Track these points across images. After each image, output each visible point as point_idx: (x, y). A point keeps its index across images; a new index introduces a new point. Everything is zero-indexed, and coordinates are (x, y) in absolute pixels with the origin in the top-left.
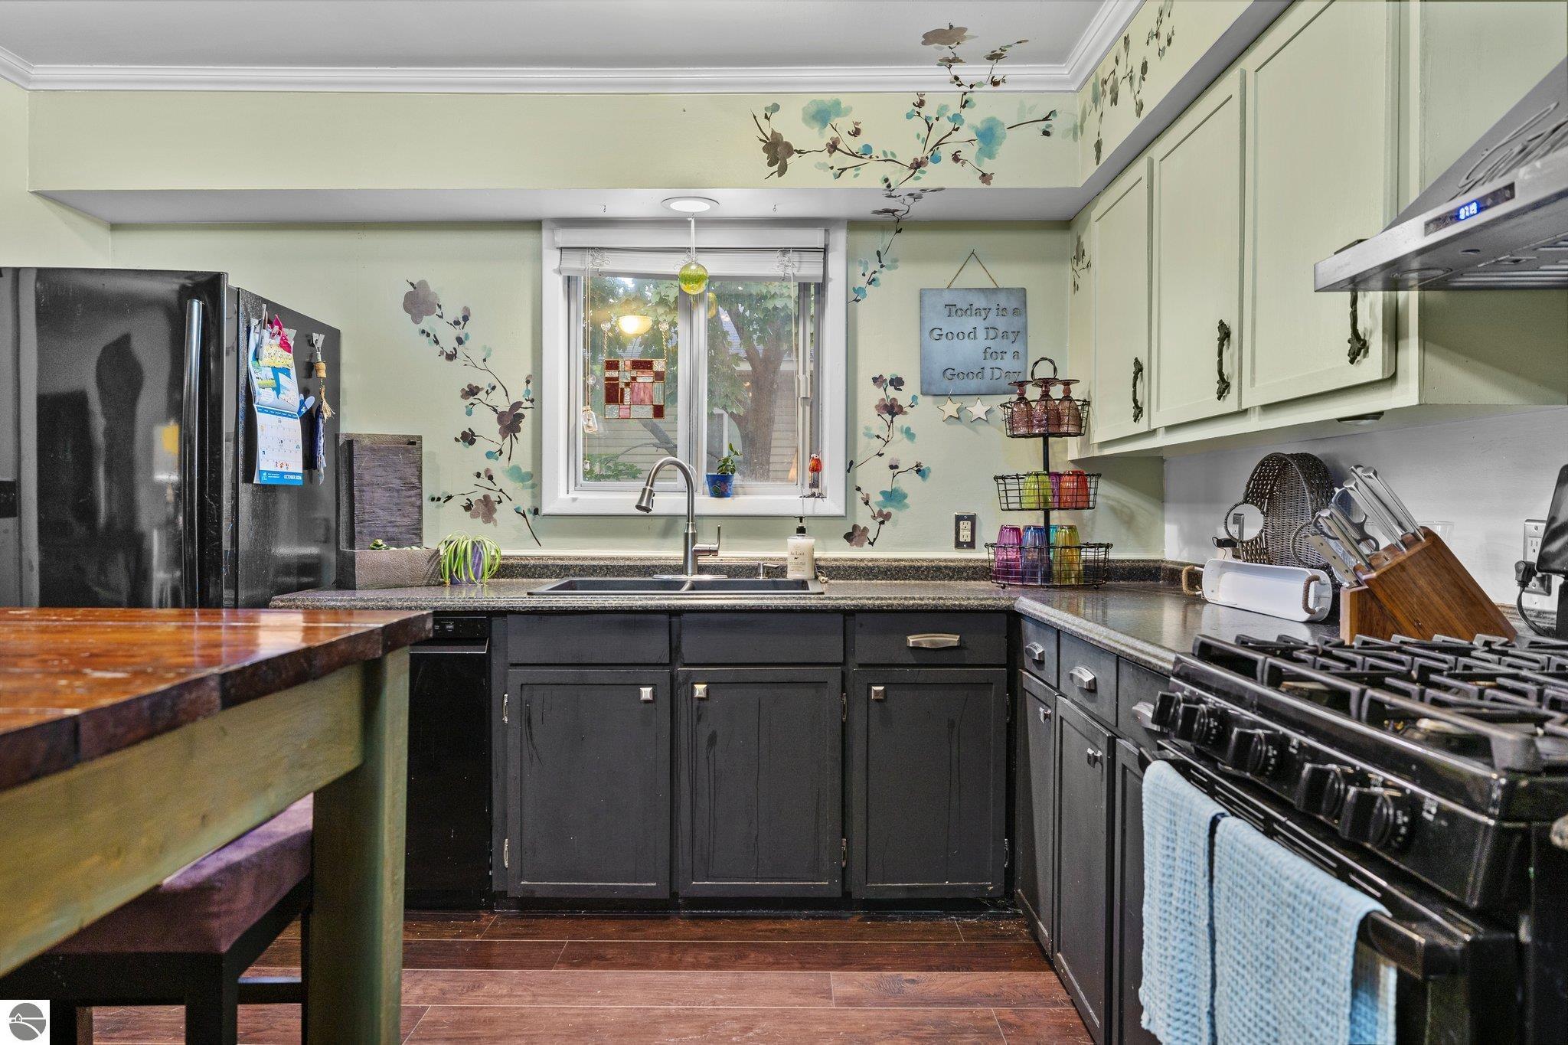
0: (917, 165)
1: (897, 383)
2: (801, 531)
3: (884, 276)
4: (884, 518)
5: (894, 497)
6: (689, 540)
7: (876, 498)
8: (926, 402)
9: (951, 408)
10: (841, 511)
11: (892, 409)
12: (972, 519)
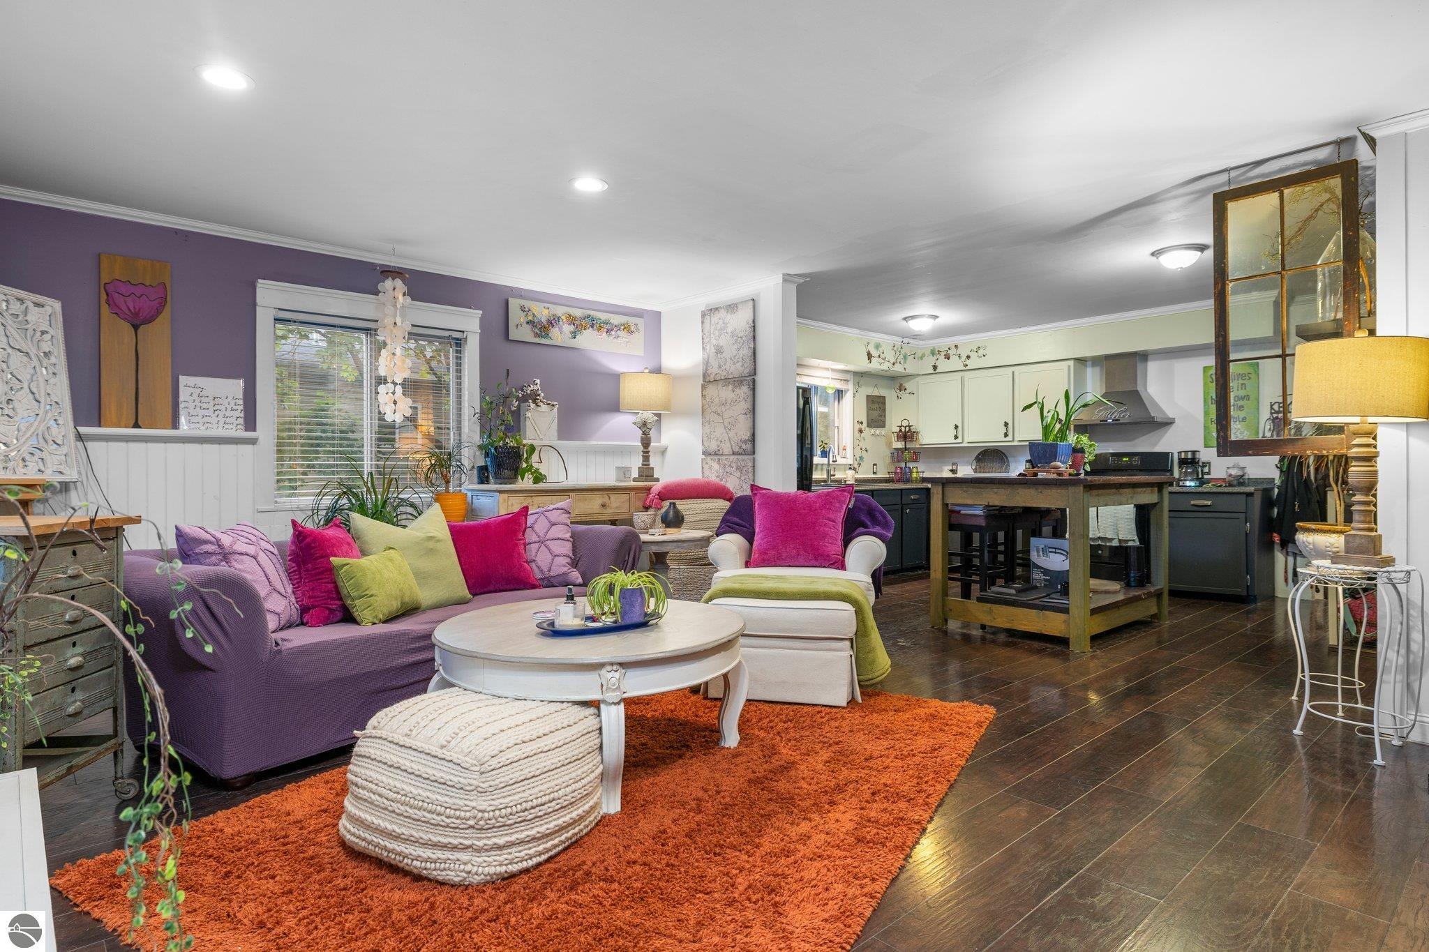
0: (894, 364)
1: (862, 423)
2: (850, 468)
3: (860, 390)
4: (859, 465)
5: (861, 458)
6: (828, 471)
7: (858, 459)
8: (867, 429)
9: (873, 431)
10: (852, 463)
11: (861, 431)
12: (876, 465)
